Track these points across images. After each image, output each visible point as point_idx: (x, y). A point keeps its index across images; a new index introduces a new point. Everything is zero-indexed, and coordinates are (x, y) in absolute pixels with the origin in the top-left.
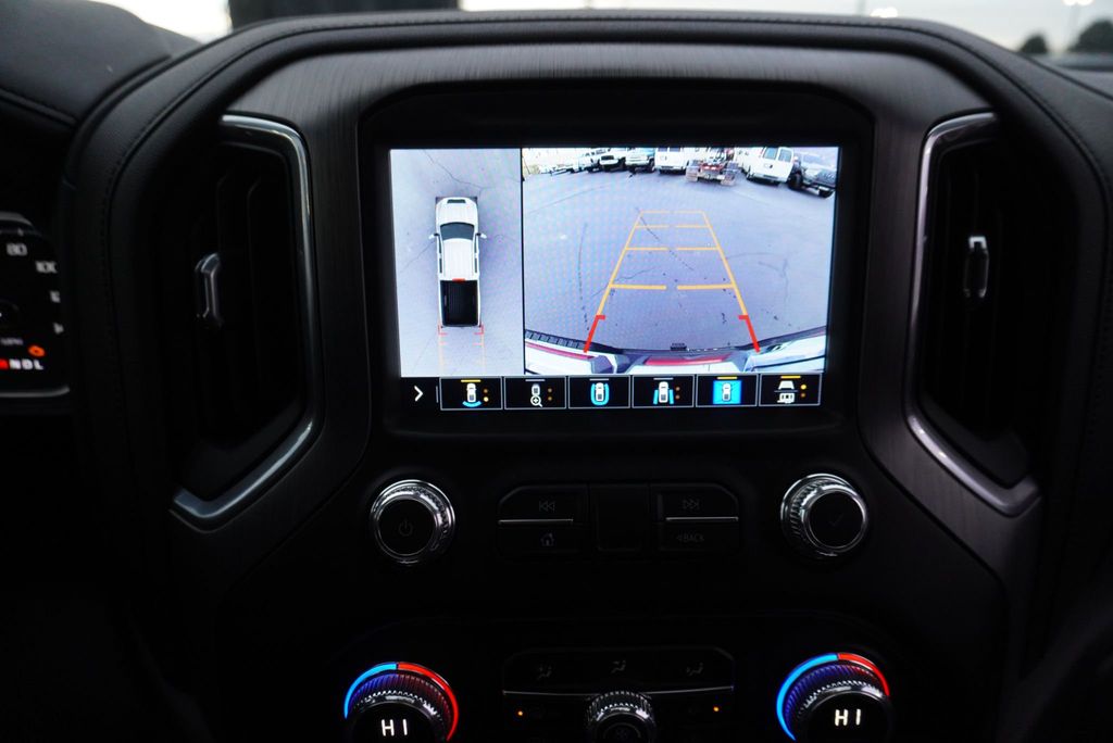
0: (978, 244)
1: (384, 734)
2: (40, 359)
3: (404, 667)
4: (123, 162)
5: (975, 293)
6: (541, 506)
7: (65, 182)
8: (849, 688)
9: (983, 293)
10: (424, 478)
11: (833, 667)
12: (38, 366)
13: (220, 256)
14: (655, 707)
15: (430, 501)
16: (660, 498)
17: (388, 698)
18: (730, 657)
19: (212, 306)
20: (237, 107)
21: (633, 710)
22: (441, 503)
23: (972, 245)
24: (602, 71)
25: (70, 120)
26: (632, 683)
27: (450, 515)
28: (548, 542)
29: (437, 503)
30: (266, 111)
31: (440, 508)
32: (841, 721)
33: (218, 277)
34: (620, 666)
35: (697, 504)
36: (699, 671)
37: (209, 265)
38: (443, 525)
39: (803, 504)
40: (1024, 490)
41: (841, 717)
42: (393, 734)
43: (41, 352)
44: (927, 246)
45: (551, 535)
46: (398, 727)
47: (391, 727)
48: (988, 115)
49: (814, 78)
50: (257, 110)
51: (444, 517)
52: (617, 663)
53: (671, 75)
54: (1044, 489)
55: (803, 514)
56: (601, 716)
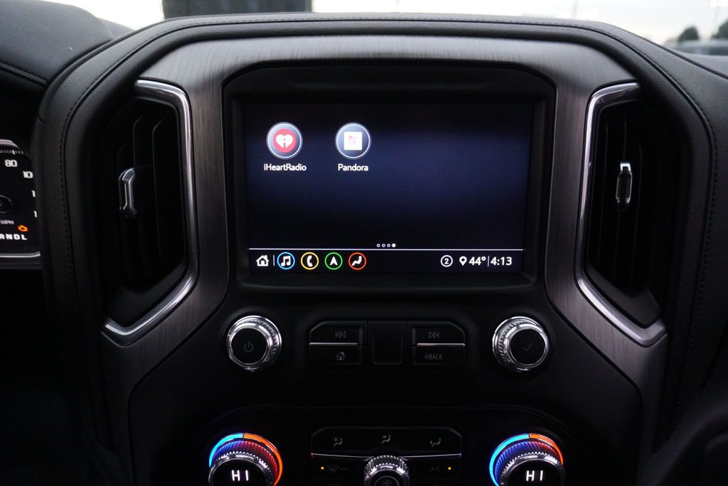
0: (625, 168)
1: (234, 479)
2: (24, 233)
3: (248, 436)
4: (74, 109)
5: (623, 199)
6: (337, 334)
7: (39, 121)
8: (536, 456)
9: (628, 201)
10: (264, 315)
11: (526, 443)
12: (23, 238)
13: (135, 170)
14: (410, 465)
15: (265, 330)
16: (414, 331)
17: (237, 456)
18: (458, 434)
19: (129, 202)
20: (146, 75)
21: (395, 468)
22: (273, 331)
23: (622, 169)
24: (379, 54)
25: (43, 81)
26: (394, 450)
27: (279, 339)
28: (341, 358)
29: (269, 331)
30: (164, 78)
31: (271, 334)
32: (530, 478)
33: (134, 183)
34: (387, 439)
35: (438, 335)
36: (439, 443)
37: (128, 176)
38: (273, 346)
39: (507, 336)
40: (656, 329)
41: (530, 476)
42: (239, 480)
43: (25, 229)
44: (591, 170)
45: (343, 353)
46: (243, 475)
47: (238, 475)
48: (634, 84)
49: (517, 60)
50: (159, 77)
51: (274, 340)
52: (385, 437)
53: (424, 57)
54: (669, 329)
55: (506, 342)
56: (374, 471)
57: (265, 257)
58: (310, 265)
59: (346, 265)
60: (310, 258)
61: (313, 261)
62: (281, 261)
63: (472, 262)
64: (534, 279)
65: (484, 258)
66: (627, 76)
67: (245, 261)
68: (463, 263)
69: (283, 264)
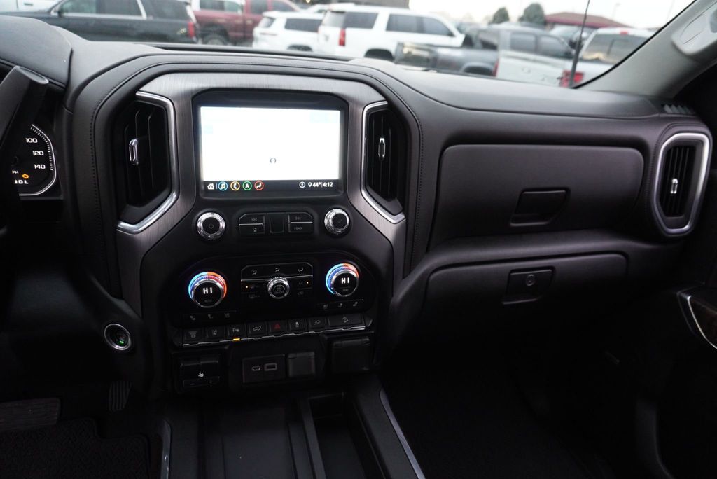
0: (382, 141)
1: (205, 293)
2: (27, 179)
5: (381, 156)
6: (252, 220)
7: (65, 110)
9: (384, 156)
10: (213, 212)
11: (342, 267)
12: (26, 182)
13: (138, 140)
14: (289, 281)
16: (289, 217)
18: (312, 266)
19: (136, 157)
20: (141, 89)
21: (282, 282)
23: (380, 141)
25: (63, 85)
26: (282, 274)
27: (224, 224)
28: (255, 231)
30: (153, 92)
33: (139, 147)
35: (299, 218)
36: (302, 271)
37: (135, 143)
38: (222, 226)
39: (330, 218)
40: (400, 217)
41: (343, 281)
42: (207, 293)
43: (28, 177)
44: (366, 141)
45: (256, 229)
46: (209, 291)
47: (207, 290)
48: (385, 102)
50: (147, 90)
52: (277, 269)
54: (406, 217)
55: (331, 221)
56: (272, 284)
57: (212, 185)
58: (235, 188)
59: (253, 187)
60: (235, 185)
61: (237, 186)
62: (220, 186)
63: (314, 185)
64: (342, 192)
65: (320, 183)
66: (382, 98)
67: (203, 187)
68: (310, 186)
69: (222, 188)
